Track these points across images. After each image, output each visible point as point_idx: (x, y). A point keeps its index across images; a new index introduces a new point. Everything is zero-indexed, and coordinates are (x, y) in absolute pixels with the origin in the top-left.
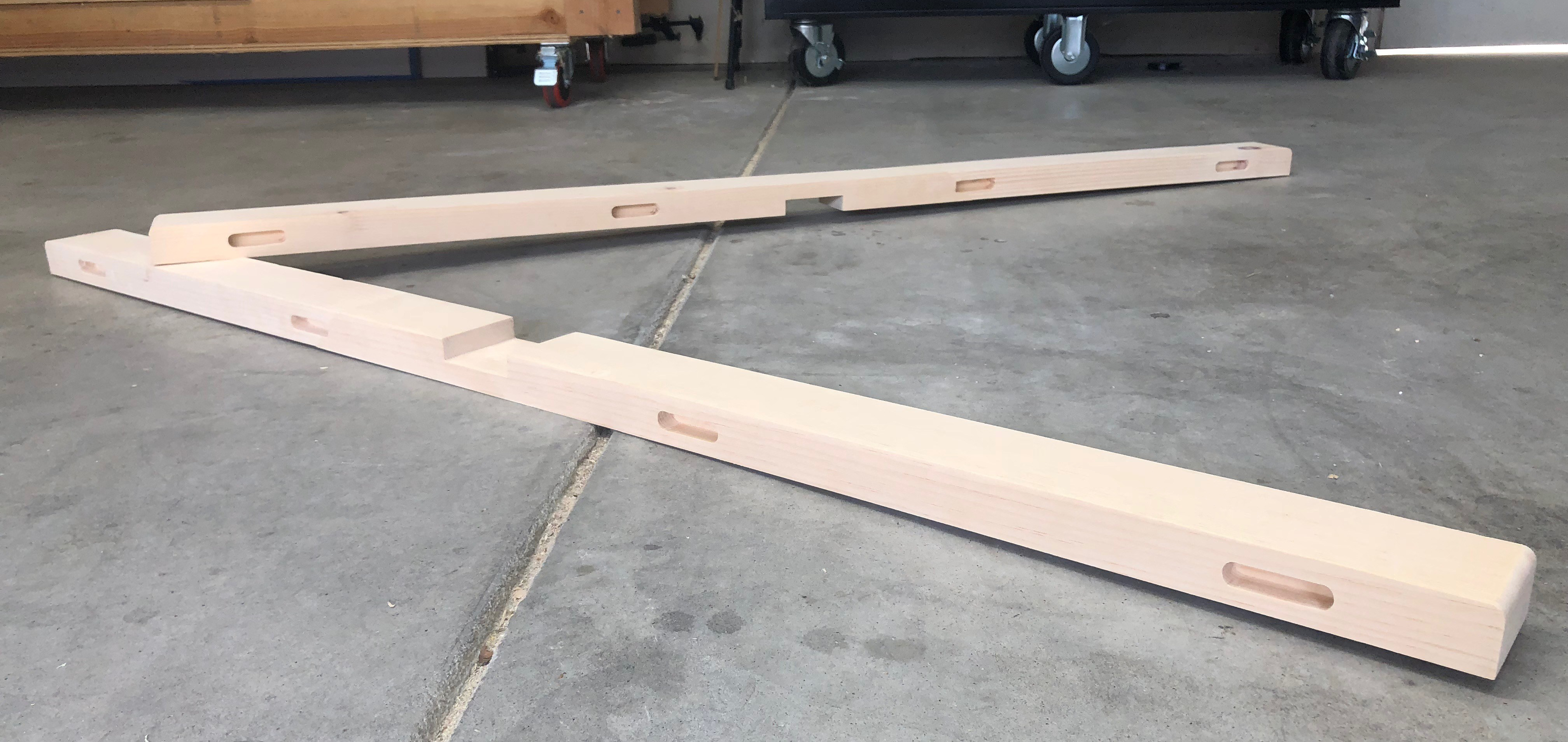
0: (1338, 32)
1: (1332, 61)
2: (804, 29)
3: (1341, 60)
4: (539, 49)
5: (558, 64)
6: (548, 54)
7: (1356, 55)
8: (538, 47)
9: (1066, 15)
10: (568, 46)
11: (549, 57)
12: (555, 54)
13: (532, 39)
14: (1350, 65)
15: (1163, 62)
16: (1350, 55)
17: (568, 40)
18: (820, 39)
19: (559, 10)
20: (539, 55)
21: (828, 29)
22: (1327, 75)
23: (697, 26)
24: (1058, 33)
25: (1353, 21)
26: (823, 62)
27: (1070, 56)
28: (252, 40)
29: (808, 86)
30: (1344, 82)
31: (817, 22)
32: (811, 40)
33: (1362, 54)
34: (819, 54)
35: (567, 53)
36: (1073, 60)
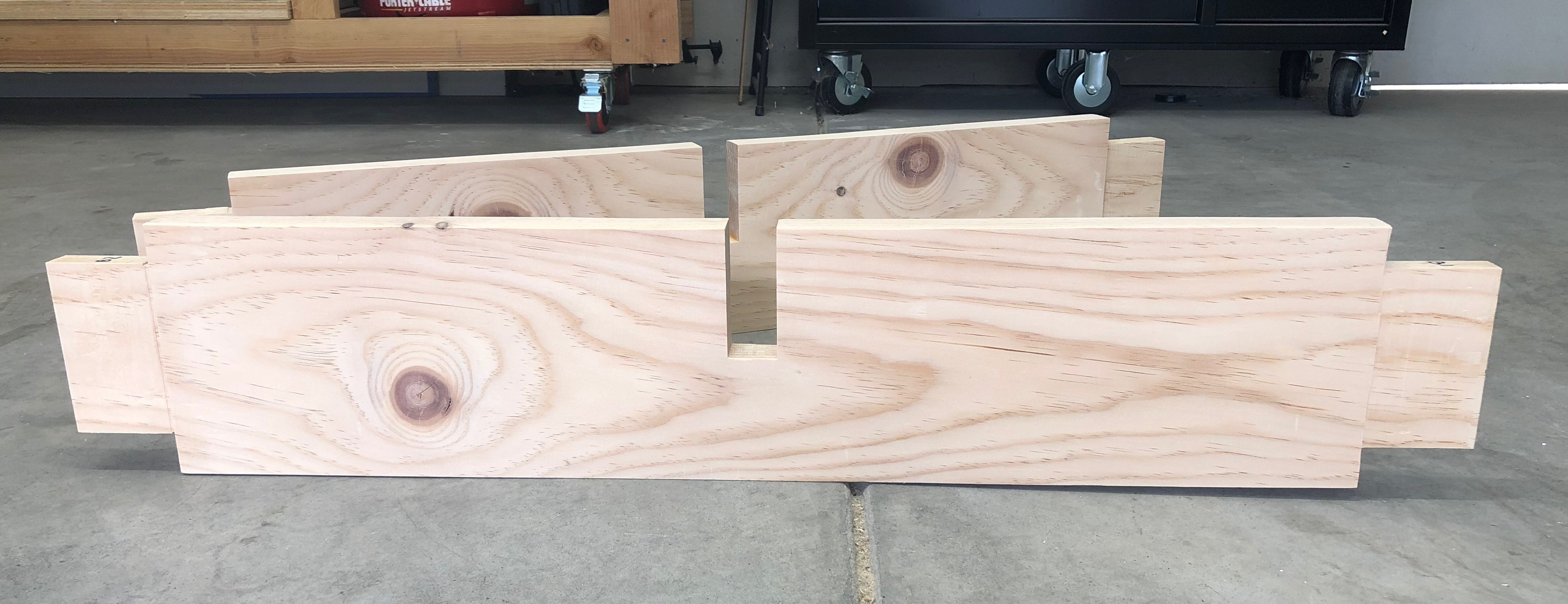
0: (1346, 71)
1: (1339, 98)
2: (835, 59)
3: (1348, 97)
4: (583, 76)
5: (601, 91)
6: (592, 81)
7: (1361, 94)
8: (582, 73)
9: (1088, 52)
10: (611, 73)
11: (592, 84)
12: (598, 81)
13: (576, 67)
14: (1355, 102)
15: (1171, 95)
16: (1356, 93)
17: (612, 67)
18: (850, 70)
19: (603, 38)
20: (583, 82)
21: (857, 59)
22: (1333, 112)
23: (716, 50)
24: (1080, 67)
25: (1360, 61)
26: (852, 91)
27: (1092, 90)
28: (291, 61)
29: (835, 113)
30: (1350, 119)
31: (848, 52)
32: (842, 71)
33: (1367, 92)
34: (848, 83)
35: (609, 79)
36: (1095, 93)
